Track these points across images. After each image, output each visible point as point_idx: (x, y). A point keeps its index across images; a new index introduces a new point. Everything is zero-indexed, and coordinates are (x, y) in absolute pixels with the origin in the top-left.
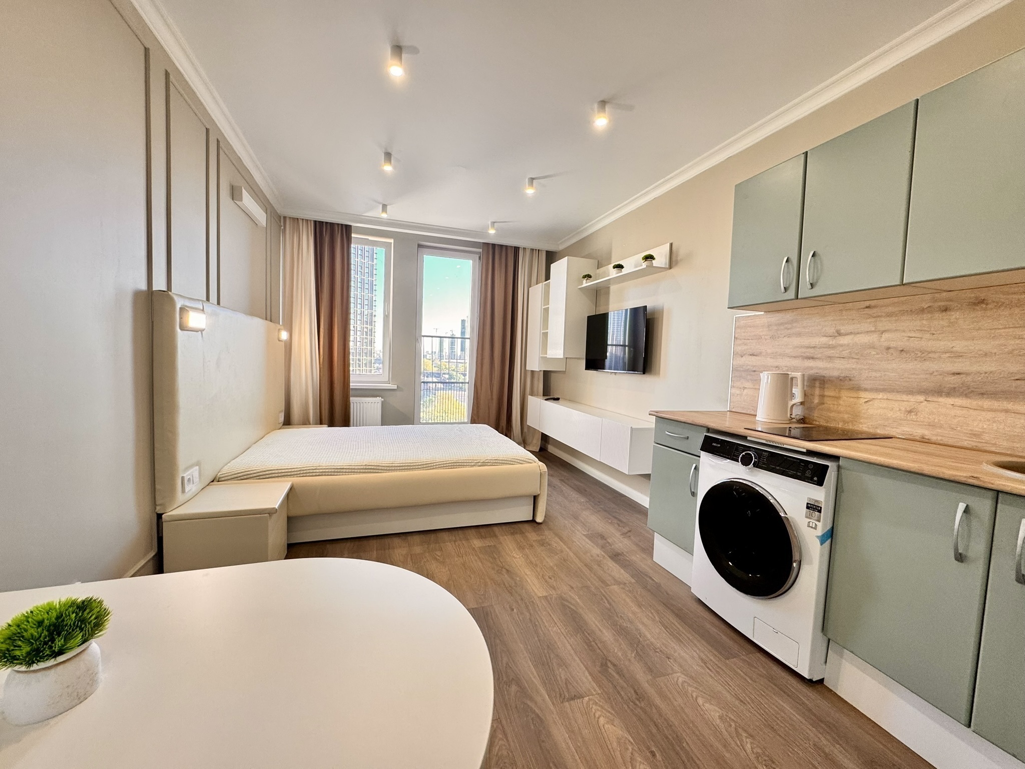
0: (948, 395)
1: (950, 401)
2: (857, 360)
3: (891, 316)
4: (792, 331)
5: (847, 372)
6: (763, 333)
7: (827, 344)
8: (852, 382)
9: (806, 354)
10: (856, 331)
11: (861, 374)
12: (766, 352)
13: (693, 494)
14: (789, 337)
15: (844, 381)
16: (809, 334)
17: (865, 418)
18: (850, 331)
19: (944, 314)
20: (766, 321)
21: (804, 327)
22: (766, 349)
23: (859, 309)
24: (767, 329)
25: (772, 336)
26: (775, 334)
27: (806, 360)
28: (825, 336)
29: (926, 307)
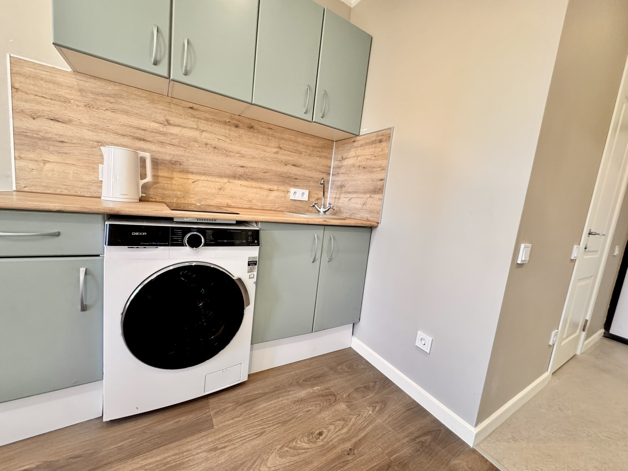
0: (239, 179)
1: (239, 182)
2: (185, 149)
3: (208, 121)
4: (117, 106)
5: (177, 158)
6: (73, 97)
7: (157, 130)
8: (181, 166)
9: (137, 135)
10: (183, 125)
11: (189, 161)
12: (80, 121)
13: (84, 308)
14: (113, 112)
15: (176, 164)
16: (139, 116)
17: (194, 194)
18: (178, 124)
19: (236, 129)
20: (75, 83)
21: (131, 107)
22: (79, 118)
23: (185, 107)
24: (79, 93)
25: (88, 104)
26: (92, 103)
27: (137, 141)
28: (155, 122)
29: (227, 121)
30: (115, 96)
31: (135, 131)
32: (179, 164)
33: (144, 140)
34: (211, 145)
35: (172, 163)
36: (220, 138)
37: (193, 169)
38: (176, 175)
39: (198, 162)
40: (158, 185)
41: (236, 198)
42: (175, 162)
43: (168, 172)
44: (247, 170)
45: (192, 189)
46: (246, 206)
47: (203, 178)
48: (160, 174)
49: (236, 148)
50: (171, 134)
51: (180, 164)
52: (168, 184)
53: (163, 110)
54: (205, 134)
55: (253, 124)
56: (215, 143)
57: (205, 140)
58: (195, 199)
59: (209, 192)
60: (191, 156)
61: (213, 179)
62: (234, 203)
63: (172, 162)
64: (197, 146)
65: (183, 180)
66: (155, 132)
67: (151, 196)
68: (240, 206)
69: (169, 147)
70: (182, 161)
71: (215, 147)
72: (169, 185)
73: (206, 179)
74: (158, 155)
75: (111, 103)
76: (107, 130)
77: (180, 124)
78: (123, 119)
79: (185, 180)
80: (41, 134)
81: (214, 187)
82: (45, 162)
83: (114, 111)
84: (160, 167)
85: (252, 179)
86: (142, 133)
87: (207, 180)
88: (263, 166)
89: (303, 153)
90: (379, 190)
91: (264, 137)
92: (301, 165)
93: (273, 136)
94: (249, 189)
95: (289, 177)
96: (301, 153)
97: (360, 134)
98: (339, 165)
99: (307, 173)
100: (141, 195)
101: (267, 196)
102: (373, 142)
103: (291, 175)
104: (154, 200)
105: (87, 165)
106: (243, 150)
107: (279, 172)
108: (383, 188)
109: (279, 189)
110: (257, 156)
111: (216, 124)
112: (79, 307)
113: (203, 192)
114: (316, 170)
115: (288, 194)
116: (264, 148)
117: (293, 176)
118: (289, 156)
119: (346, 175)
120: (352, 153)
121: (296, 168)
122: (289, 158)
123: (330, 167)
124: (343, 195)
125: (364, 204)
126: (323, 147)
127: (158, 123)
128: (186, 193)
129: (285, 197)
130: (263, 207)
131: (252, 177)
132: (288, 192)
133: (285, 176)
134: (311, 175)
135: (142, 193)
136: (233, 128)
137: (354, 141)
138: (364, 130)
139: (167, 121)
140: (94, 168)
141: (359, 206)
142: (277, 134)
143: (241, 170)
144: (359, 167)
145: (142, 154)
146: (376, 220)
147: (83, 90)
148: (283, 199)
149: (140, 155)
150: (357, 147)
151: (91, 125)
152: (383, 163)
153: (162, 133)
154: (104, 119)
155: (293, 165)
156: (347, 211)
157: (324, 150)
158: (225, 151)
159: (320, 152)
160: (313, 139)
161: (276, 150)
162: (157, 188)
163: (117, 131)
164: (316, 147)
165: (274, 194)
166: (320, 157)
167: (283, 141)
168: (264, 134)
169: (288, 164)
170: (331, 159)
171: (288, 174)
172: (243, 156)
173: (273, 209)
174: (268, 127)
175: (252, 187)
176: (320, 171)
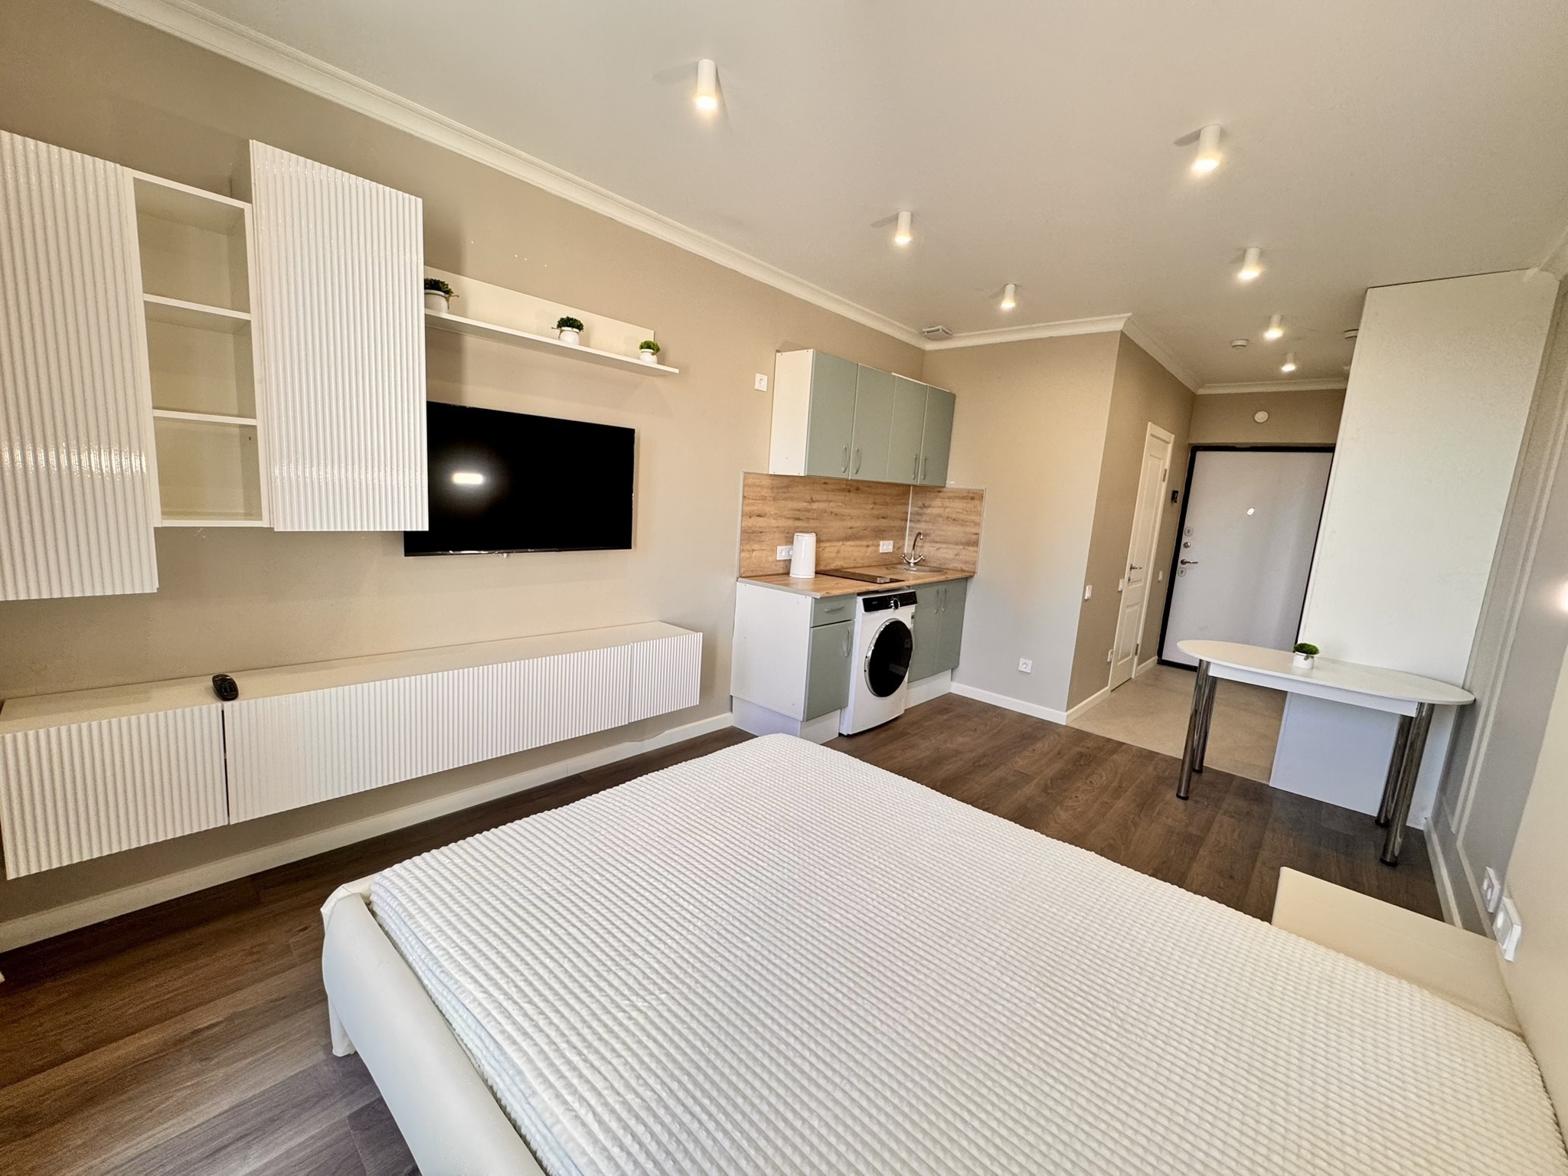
9: (796, 516)
17: (823, 561)
20: (770, 483)
21: (794, 493)
23: (821, 484)
28: (805, 502)
31: (795, 512)
39: (826, 530)
41: (846, 558)
44: (853, 530)
45: (822, 556)
47: (828, 544)
49: (849, 511)
50: (813, 510)
56: (836, 510)
57: (831, 510)
60: (823, 526)
66: (805, 511)
69: (811, 522)
71: (836, 514)
76: (782, 517)
85: (857, 538)
86: (799, 513)
88: (863, 524)
89: (889, 504)
90: (976, 543)
91: (865, 495)
92: (888, 516)
93: (870, 493)
94: (855, 548)
95: (881, 531)
96: (887, 505)
97: (946, 487)
98: (920, 512)
99: (892, 523)
101: (866, 552)
102: (962, 498)
103: (881, 528)
105: (771, 548)
106: (852, 512)
107: (873, 527)
108: (977, 541)
109: (873, 544)
110: (860, 515)
111: (837, 493)
113: (827, 557)
114: (897, 518)
115: (879, 547)
116: (865, 506)
117: (884, 528)
118: (880, 509)
119: (930, 523)
120: (938, 502)
121: (885, 520)
122: (879, 512)
123: (908, 513)
124: (927, 544)
125: (955, 555)
126: (903, 494)
127: (807, 502)
128: (819, 560)
129: (877, 551)
132: (878, 545)
133: (877, 530)
134: (894, 525)
136: (847, 494)
137: (938, 492)
138: (951, 483)
139: (811, 499)
140: (773, 550)
141: (950, 556)
142: (873, 491)
143: (850, 532)
144: (948, 518)
146: (971, 570)
147: (773, 488)
148: (875, 553)
150: (943, 499)
152: (976, 519)
153: (808, 510)
155: (883, 518)
156: (935, 561)
157: (904, 497)
159: (901, 500)
160: (896, 488)
161: (872, 506)
164: (897, 496)
165: (870, 549)
166: (901, 505)
167: (876, 496)
168: (865, 492)
169: (879, 518)
170: (908, 504)
171: (879, 528)
172: (851, 518)
173: (869, 565)
174: (868, 485)
176: (901, 519)
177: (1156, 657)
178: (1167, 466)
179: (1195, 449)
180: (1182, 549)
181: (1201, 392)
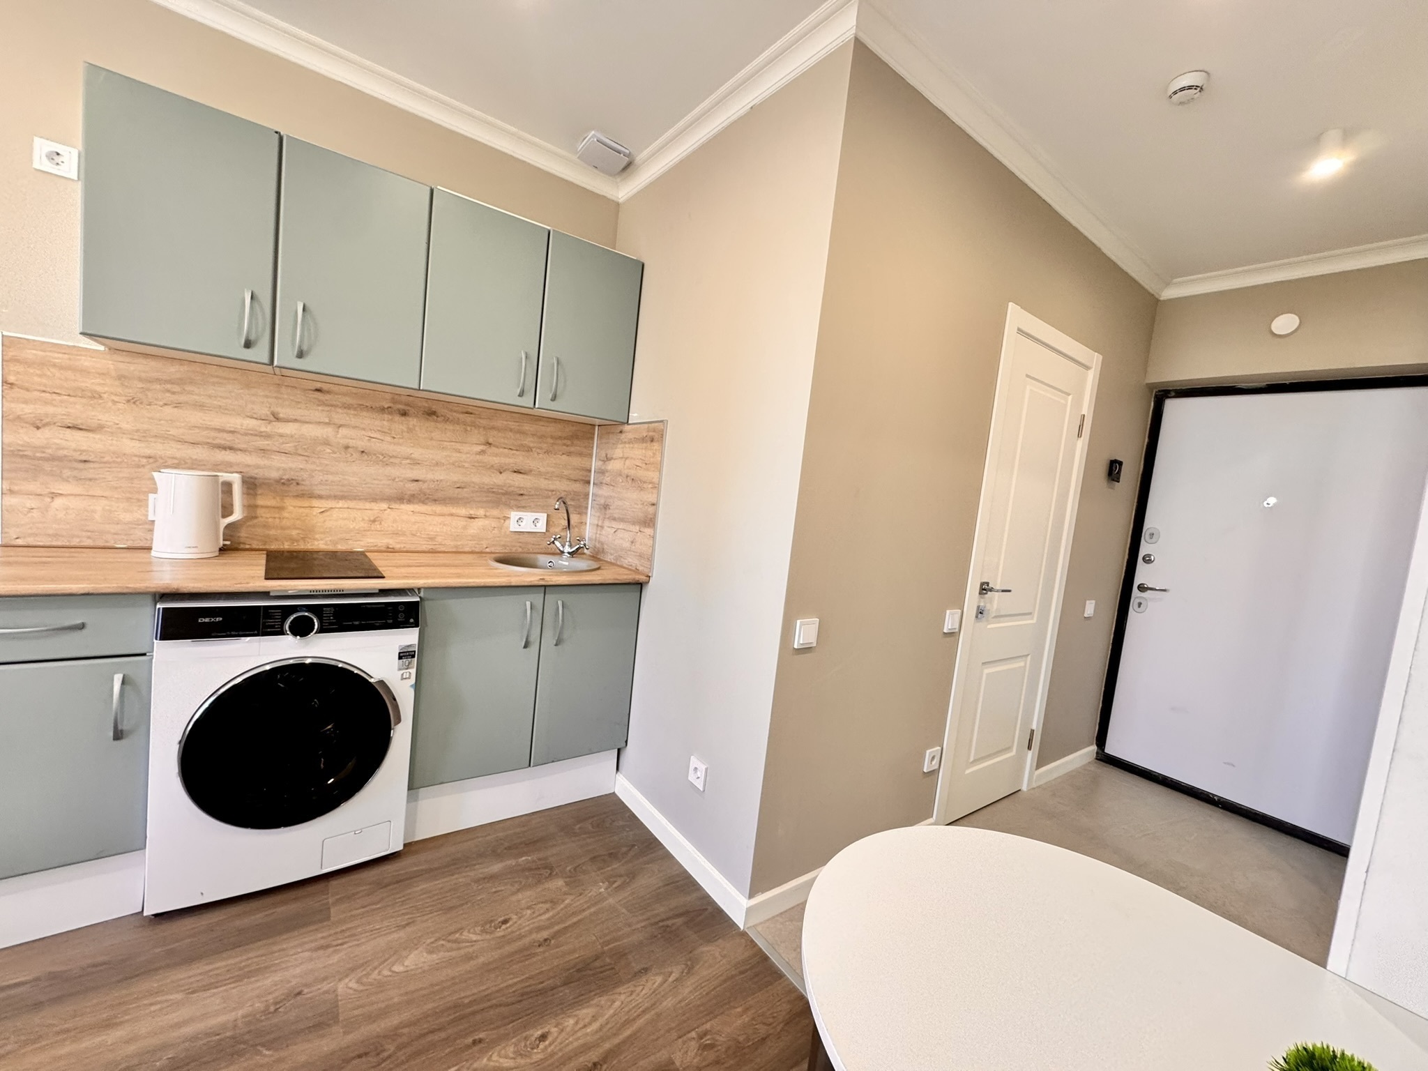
0: (409, 502)
1: (410, 507)
2: (307, 458)
3: (349, 408)
4: (182, 398)
5: (292, 473)
6: (106, 389)
7: (256, 430)
8: (300, 488)
9: (217, 441)
10: (303, 418)
11: (313, 477)
12: (118, 426)
13: (118, 735)
14: (176, 407)
15: (288, 485)
16: (222, 410)
17: (322, 533)
18: (294, 417)
19: (403, 418)
20: (112, 367)
21: (210, 396)
22: (117, 422)
23: (305, 390)
24: (117, 383)
25: (133, 399)
26: (140, 395)
27: (217, 451)
28: (252, 417)
29: (386, 406)
30: (180, 382)
31: (216, 434)
32: (295, 484)
33: (231, 448)
34: (355, 448)
35: (283, 484)
36: (372, 436)
37: (319, 490)
38: (290, 503)
39: (330, 478)
40: (255, 521)
41: (404, 534)
42: (288, 480)
43: (274, 498)
44: (424, 486)
45: (319, 524)
46: (424, 548)
47: (341, 504)
48: (260, 502)
49: (405, 450)
50: (281, 436)
51: (298, 484)
52: (275, 518)
53: (267, 397)
54: (343, 431)
55: (434, 408)
56: (362, 444)
57: (344, 442)
58: (326, 542)
59: (352, 527)
60: (318, 469)
61: (361, 505)
62: (398, 543)
63: (283, 481)
64: (328, 451)
65: (302, 510)
66: (252, 434)
67: (242, 540)
68: (413, 548)
69: (276, 457)
70: (300, 478)
71: (363, 452)
72: (277, 520)
73: (346, 506)
74: (256, 471)
75: (174, 393)
76: (165, 438)
77: (298, 418)
78: (196, 417)
79: (307, 511)
80: (49, 451)
81: (361, 519)
82: (54, 496)
83: (178, 405)
84: (259, 492)
85: (435, 500)
86: (229, 437)
87: (348, 508)
88: (455, 477)
89: (534, 449)
90: (649, 522)
91: (458, 427)
92: (531, 471)
93: (473, 425)
94: (429, 518)
95: (506, 493)
96: (529, 450)
97: (630, 422)
98: (603, 468)
99: (543, 483)
100: (221, 543)
101: (465, 528)
102: (643, 440)
103: (512, 489)
104: (247, 547)
105: (128, 495)
106: (417, 453)
107: (487, 485)
108: (654, 518)
109: (488, 514)
110: (443, 461)
111: (365, 414)
112: (111, 734)
113: (341, 527)
114: (561, 477)
115: (507, 521)
116: (458, 446)
117: (516, 490)
118: (506, 456)
119: (612, 488)
120: (618, 452)
121: (521, 476)
122: (507, 460)
123: (590, 471)
124: (607, 523)
125: (632, 542)
126: (574, 437)
127: (256, 419)
128: (308, 532)
129: (500, 528)
130: (456, 547)
131: (436, 497)
132: (506, 518)
133: (500, 491)
134: (552, 487)
135: (224, 540)
136: (397, 418)
137: (621, 432)
138: (634, 416)
139: (273, 415)
140: (139, 500)
141: (626, 545)
142: (481, 421)
143: (413, 487)
144: (627, 476)
145: (225, 476)
146: (646, 571)
147: (125, 377)
148: (496, 531)
149: (221, 480)
150: (625, 443)
151: (138, 431)
152: (652, 475)
153: (263, 434)
154: (160, 420)
155: (515, 472)
156: (612, 551)
157: (576, 442)
158: (381, 457)
159: (567, 446)
160: (553, 424)
161: (482, 447)
162: (254, 526)
163: (183, 437)
164: (560, 438)
165: (478, 523)
166: (569, 454)
167: (495, 433)
168: (458, 422)
169: (504, 471)
170: (591, 455)
171: (505, 489)
172: (416, 463)
173: (477, 550)
174: (465, 410)
175: (435, 514)
176: (570, 479)
177: (1094, 748)
178: (1087, 408)
179: (1162, 395)
180: (1141, 566)
181: (1168, 294)
